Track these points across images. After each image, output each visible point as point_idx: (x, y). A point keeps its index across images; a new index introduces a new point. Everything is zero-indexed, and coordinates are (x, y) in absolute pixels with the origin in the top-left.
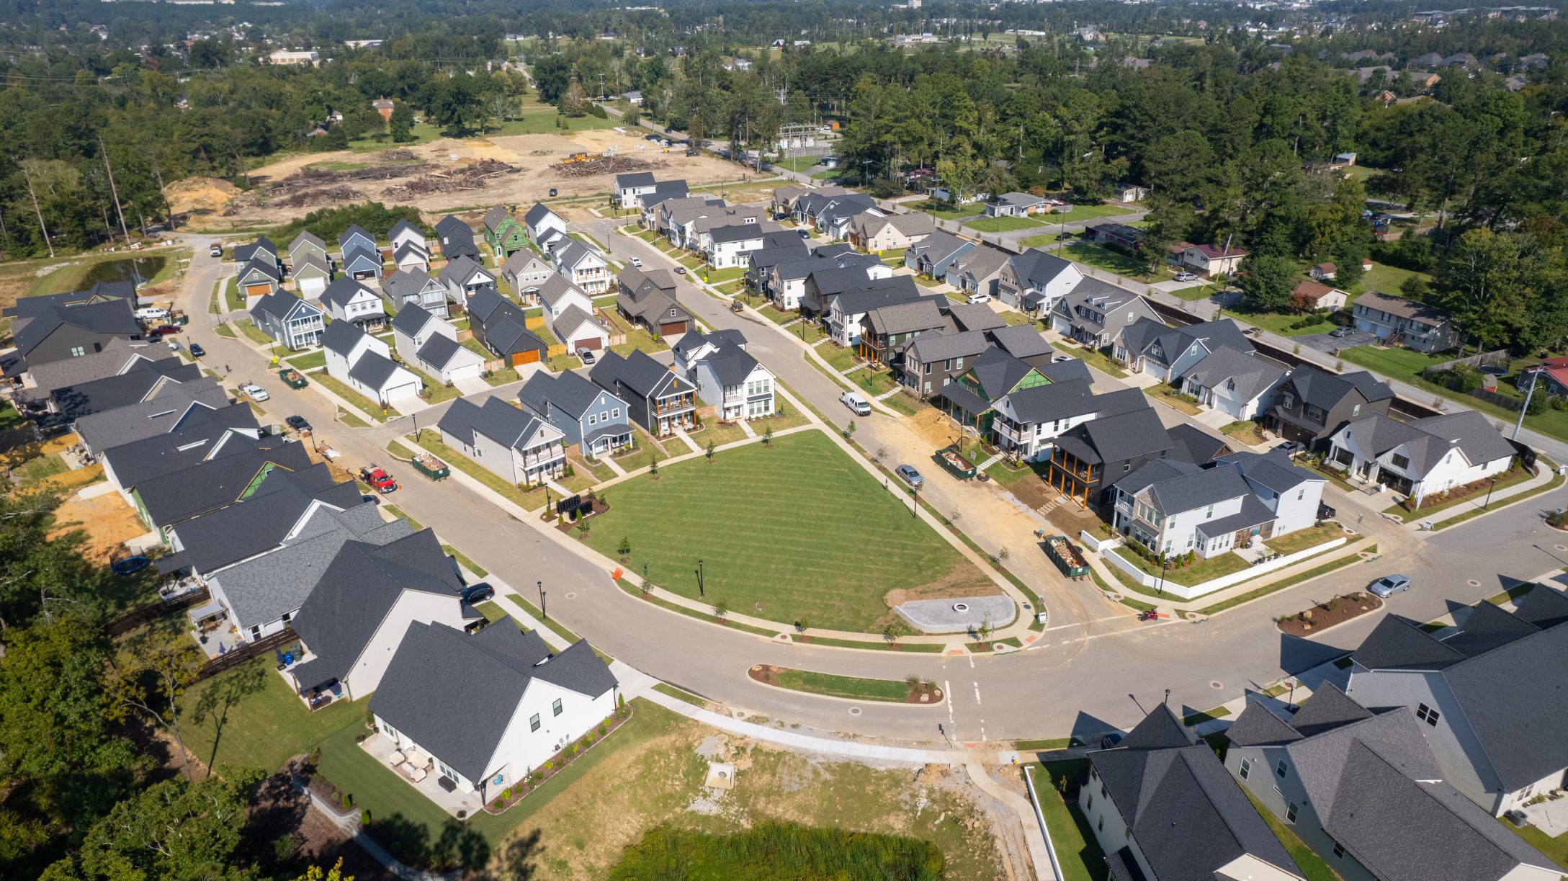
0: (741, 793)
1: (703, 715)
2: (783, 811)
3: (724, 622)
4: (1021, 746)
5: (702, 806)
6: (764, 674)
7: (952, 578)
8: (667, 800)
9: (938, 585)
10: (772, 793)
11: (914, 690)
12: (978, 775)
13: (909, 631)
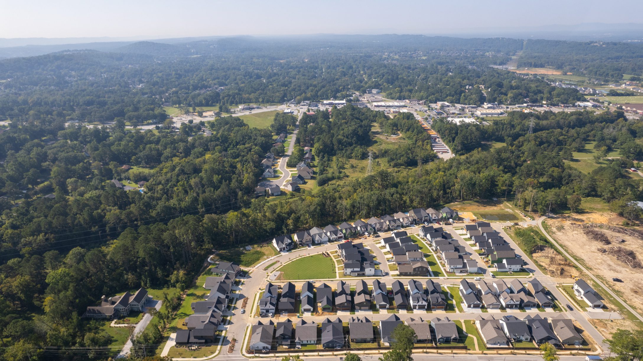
1: (274, 257)
3: (290, 261)
4: (252, 272)
5: (265, 256)
7: (282, 277)
11: (267, 269)
12: (251, 269)
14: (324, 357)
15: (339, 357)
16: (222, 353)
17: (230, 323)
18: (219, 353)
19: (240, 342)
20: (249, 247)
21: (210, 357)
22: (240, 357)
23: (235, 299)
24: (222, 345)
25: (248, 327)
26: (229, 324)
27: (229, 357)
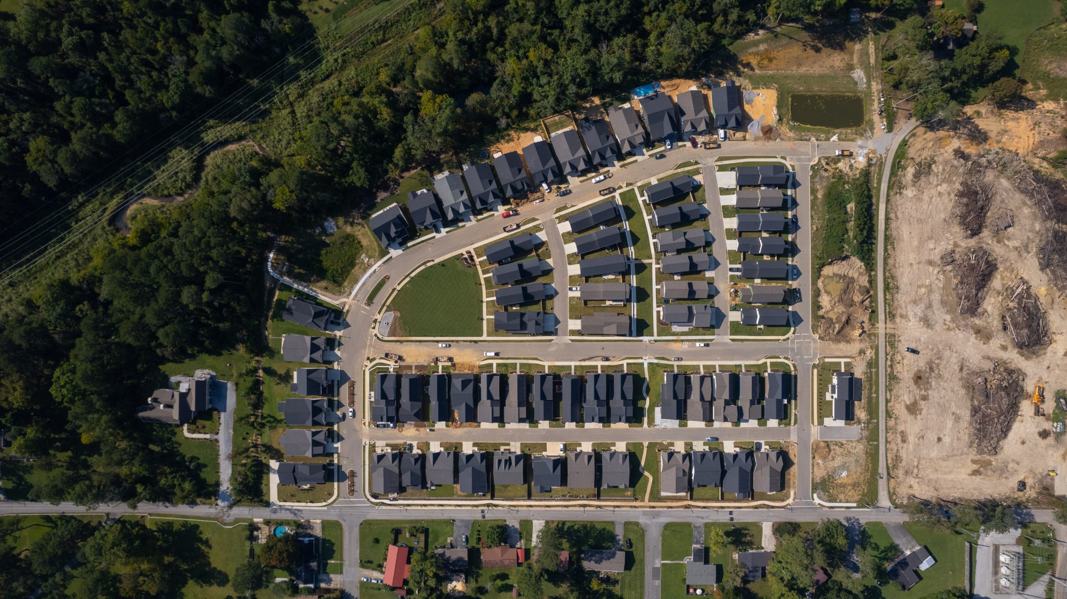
0: (363, 263)
1: (380, 263)
2: (356, 268)
3: (406, 277)
4: (348, 311)
5: (363, 256)
6: (387, 278)
7: (398, 329)
8: (367, 251)
9: (397, 324)
10: (360, 267)
11: (370, 300)
12: (345, 300)
13: (386, 311)
14: (463, 508)
15: (481, 508)
16: (341, 495)
17: (340, 438)
18: (338, 496)
19: (360, 474)
20: (330, 224)
21: (330, 501)
22: (364, 502)
23: (336, 383)
24: (338, 481)
25: (364, 447)
26: (338, 441)
27: (352, 502)
